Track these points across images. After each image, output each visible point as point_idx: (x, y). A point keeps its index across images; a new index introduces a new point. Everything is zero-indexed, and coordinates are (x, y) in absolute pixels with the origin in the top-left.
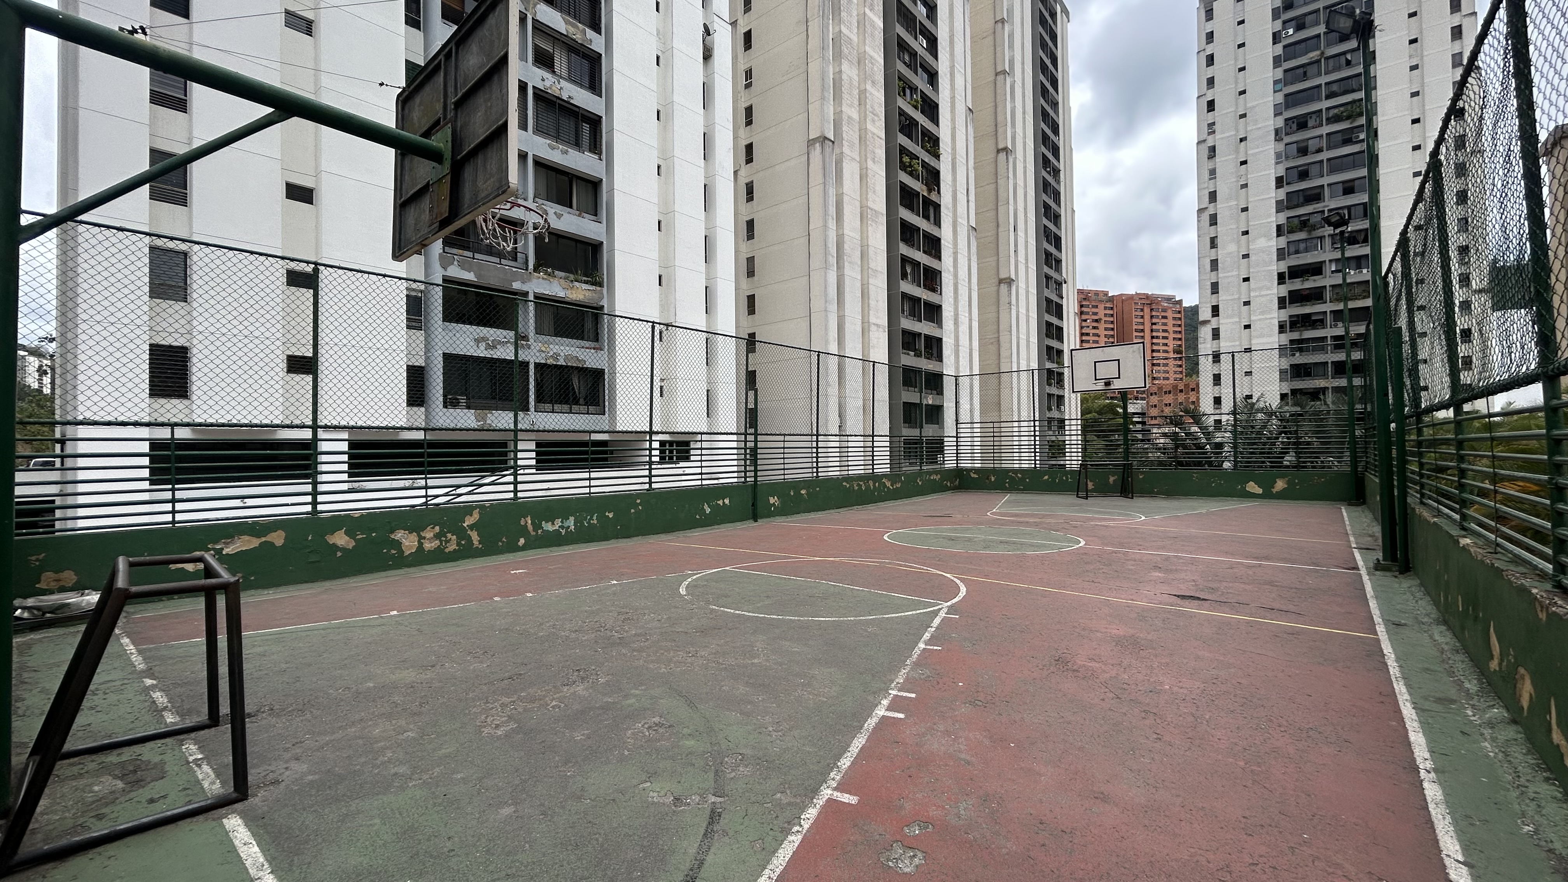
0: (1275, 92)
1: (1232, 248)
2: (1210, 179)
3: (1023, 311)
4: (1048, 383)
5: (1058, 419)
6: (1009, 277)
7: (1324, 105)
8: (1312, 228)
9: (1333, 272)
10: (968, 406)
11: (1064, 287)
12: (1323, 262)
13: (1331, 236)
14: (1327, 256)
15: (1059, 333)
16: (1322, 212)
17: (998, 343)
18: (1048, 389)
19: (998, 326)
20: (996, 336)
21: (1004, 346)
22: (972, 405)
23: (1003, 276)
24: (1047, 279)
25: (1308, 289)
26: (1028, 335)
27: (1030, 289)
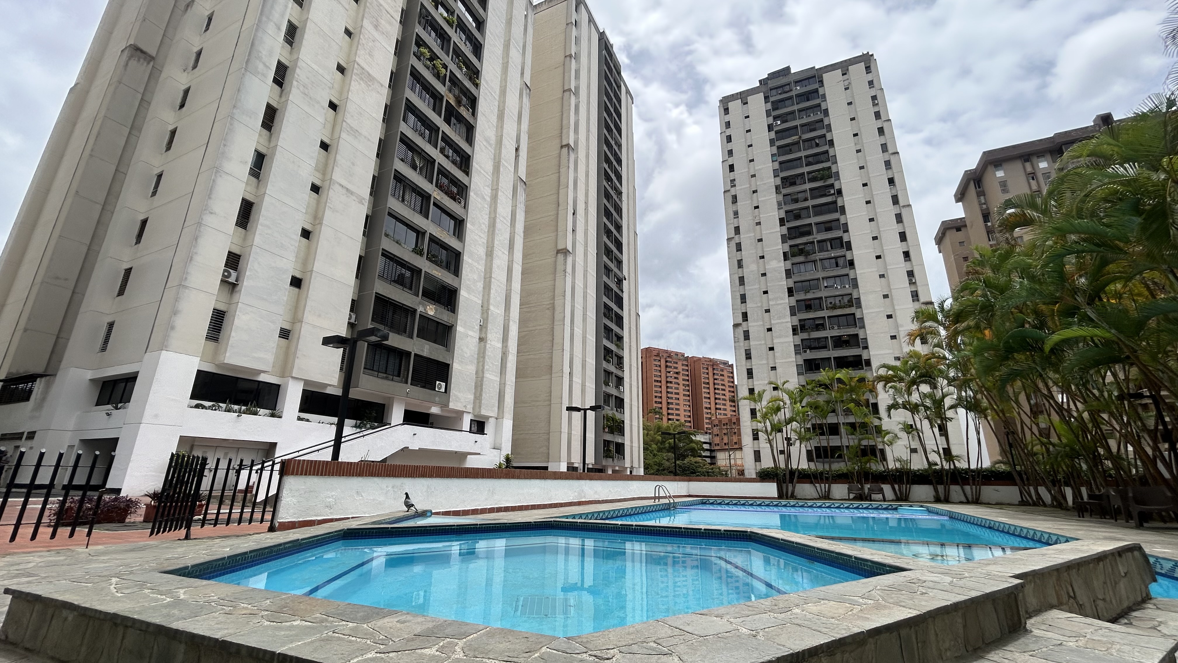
0: (773, 161)
1: (754, 267)
2: (735, 218)
3: (579, 284)
4: (605, 359)
5: (616, 397)
6: (566, 249)
7: (806, 169)
8: (807, 254)
9: (826, 287)
10: (500, 345)
11: (625, 283)
12: (818, 279)
13: (821, 260)
14: (820, 275)
15: (619, 320)
16: (813, 242)
17: (553, 308)
18: (605, 364)
19: (554, 292)
20: (552, 302)
21: (558, 309)
22: (506, 347)
23: (560, 247)
24: (608, 270)
25: (810, 300)
26: (585, 308)
27: (588, 269)
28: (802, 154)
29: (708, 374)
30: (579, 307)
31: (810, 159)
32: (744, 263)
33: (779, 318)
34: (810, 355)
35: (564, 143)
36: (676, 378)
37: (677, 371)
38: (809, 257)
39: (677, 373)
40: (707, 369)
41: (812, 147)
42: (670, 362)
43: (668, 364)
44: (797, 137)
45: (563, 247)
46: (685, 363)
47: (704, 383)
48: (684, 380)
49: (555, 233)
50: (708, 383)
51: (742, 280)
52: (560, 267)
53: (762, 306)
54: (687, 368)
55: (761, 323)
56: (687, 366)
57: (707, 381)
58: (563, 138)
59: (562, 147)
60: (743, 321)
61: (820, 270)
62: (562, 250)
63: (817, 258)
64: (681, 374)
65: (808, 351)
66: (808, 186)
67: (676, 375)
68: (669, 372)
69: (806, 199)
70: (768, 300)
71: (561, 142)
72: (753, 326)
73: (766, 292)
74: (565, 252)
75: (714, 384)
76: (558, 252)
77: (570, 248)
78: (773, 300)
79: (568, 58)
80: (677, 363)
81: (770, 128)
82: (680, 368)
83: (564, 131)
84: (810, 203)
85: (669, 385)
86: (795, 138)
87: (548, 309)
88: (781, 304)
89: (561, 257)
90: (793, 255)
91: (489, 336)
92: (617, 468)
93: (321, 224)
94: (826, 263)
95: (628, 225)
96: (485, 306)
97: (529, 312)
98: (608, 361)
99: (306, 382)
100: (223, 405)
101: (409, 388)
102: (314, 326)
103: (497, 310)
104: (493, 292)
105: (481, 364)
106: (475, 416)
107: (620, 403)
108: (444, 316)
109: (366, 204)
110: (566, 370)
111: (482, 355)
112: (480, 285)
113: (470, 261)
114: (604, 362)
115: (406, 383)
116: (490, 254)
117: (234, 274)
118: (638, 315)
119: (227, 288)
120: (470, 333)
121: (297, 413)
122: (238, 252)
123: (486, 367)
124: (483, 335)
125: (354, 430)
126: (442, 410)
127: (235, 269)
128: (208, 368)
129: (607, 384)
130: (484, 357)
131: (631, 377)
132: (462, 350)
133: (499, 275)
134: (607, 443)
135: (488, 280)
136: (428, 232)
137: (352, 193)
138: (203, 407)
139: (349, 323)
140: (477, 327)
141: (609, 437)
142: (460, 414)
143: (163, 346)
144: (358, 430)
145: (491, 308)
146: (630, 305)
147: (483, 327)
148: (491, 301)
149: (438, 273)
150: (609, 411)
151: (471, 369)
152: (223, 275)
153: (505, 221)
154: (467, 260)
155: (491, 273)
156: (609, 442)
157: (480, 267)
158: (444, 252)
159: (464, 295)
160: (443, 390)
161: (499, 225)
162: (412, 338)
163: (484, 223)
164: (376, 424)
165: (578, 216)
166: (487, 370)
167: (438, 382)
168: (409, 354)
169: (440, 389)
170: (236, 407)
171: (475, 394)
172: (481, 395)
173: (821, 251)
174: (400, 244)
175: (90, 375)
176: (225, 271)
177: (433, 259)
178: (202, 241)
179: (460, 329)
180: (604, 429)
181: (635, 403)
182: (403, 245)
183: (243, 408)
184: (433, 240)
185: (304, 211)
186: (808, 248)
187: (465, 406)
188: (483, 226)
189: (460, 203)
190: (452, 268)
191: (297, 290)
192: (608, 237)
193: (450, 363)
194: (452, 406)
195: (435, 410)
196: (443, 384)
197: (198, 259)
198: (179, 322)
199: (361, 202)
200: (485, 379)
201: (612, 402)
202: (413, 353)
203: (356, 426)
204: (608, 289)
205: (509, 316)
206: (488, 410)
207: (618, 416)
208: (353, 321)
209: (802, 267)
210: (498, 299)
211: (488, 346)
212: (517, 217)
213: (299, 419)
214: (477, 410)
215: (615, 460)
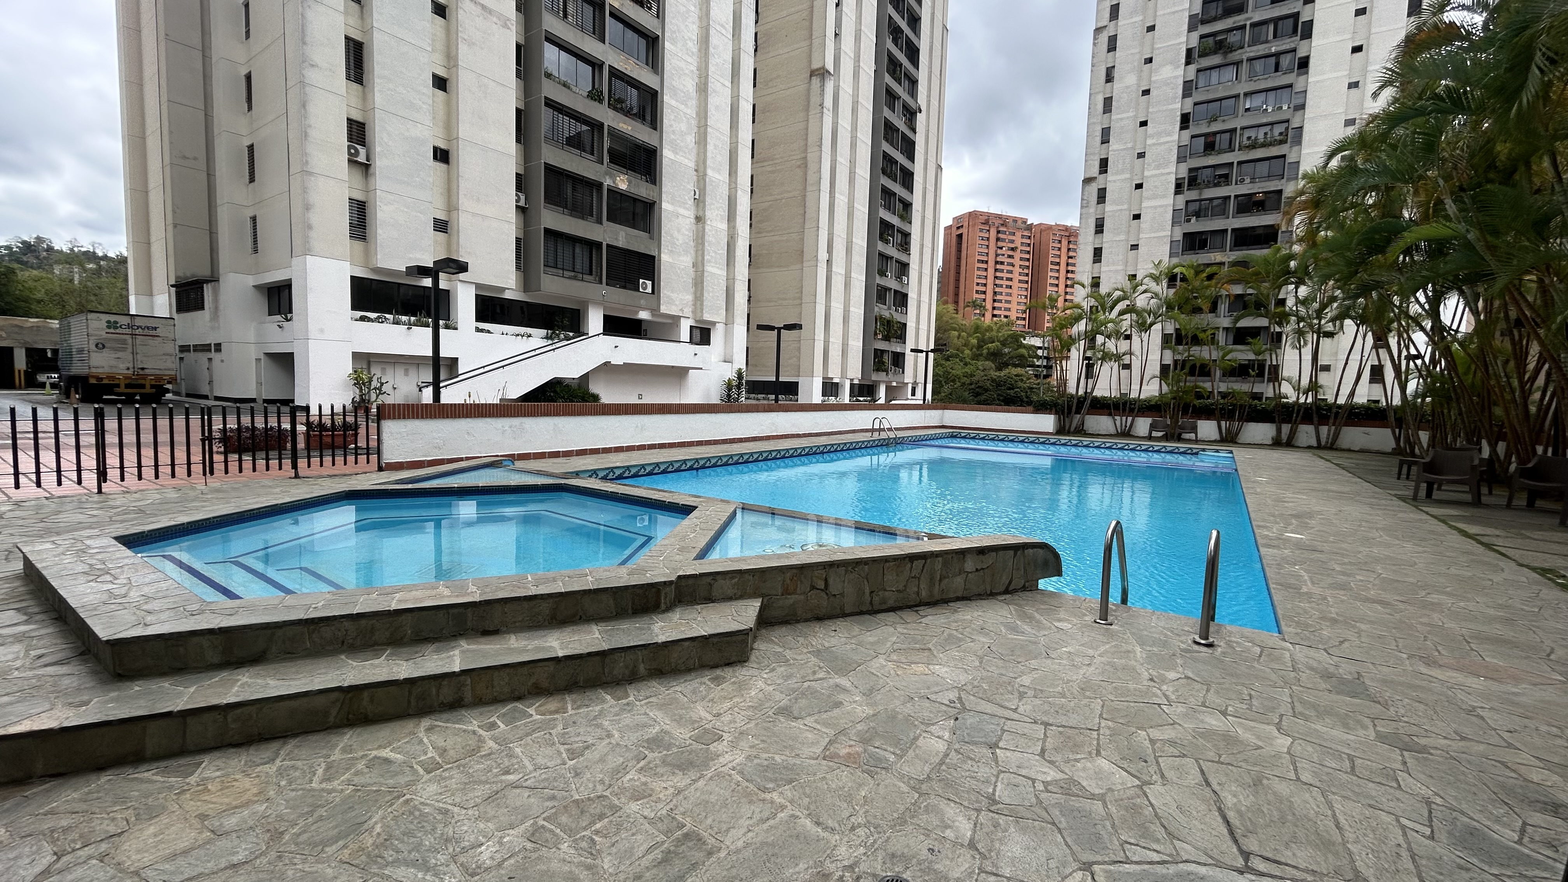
1: (1131, 80)
3: (845, 123)
4: (882, 238)
5: (896, 291)
6: (823, 68)
8: (1228, 50)
9: (1247, 110)
10: (724, 226)
11: (921, 118)
12: (1237, 96)
13: (1250, 60)
14: (1242, 88)
15: (907, 179)
16: (1243, 27)
17: (804, 165)
18: (881, 246)
19: (806, 139)
20: (803, 155)
21: (812, 167)
22: (734, 227)
23: (816, 65)
24: (891, 96)
25: (1215, 134)
26: (853, 162)
27: (860, 100)
29: (1059, 249)
30: (843, 160)
32: (1116, 73)
33: (1158, 167)
34: (1196, 226)
36: (1010, 256)
37: (1013, 246)
38: (1230, 55)
39: (1013, 249)
42: (1005, 232)
43: (1000, 235)
45: (820, 65)
46: (1026, 233)
47: (1052, 263)
48: (1021, 259)
49: (807, 43)
50: (1058, 264)
51: (1108, 103)
52: (815, 100)
53: (1133, 148)
54: (1028, 241)
55: (1128, 176)
56: (1030, 237)
57: (1057, 260)
60: (1101, 173)
61: (1243, 78)
62: (817, 70)
63: (1245, 57)
64: (1018, 251)
65: (1194, 219)
67: (1010, 253)
68: (1001, 248)
70: (1146, 137)
72: (1114, 181)
73: (1144, 124)
74: (822, 73)
75: (1068, 265)
76: (813, 73)
77: (830, 67)
78: (1152, 136)
80: (1014, 234)
82: (1018, 240)
85: (998, 267)
87: (799, 167)
88: (1165, 143)
89: (816, 81)
90: (1203, 54)
91: (708, 214)
92: (894, 384)
93: (456, 66)
94: (1259, 65)
95: (933, 14)
96: (701, 169)
97: (772, 172)
98: (887, 242)
99: (478, 286)
100: (390, 317)
101: (604, 290)
102: (474, 215)
103: (717, 175)
104: (710, 147)
105: (700, 253)
106: (697, 321)
107: (901, 299)
108: (643, 190)
109: (514, 28)
110: (823, 255)
111: (700, 240)
112: (691, 139)
113: (673, 103)
114: (880, 243)
115: (601, 282)
116: (703, 89)
117: (362, 151)
118: (939, 167)
119: (358, 172)
120: (682, 211)
121: (474, 324)
122: (360, 119)
123: (706, 257)
124: (701, 213)
125: (545, 342)
126: (653, 315)
127: (363, 144)
128: (360, 273)
129: (882, 273)
130: (703, 244)
131: (921, 262)
132: (672, 236)
133: (719, 121)
134: (879, 354)
135: (702, 129)
136: (607, 63)
137: (490, 12)
138: (369, 320)
139: (517, 207)
140: (691, 202)
141: (882, 345)
142: (676, 319)
143: (307, 251)
144: (550, 342)
145: (710, 172)
146: (926, 153)
147: (699, 201)
148: (709, 162)
149: (627, 126)
150: (886, 311)
151: (686, 261)
152: (350, 154)
153: (724, 32)
154: (669, 100)
155: (706, 119)
156: (883, 351)
157: (689, 111)
158: (635, 92)
159: (667, 154)
160: (649, 290)
161: (714, 40)
162: (601, 223)
163: (690, 39)
164: (571, 334)
165: (844, 9)
166: (709, 261)
167: (641, 281)
168: (600, 245)
169: (645, 289)
170: (404, 318)
171: (695, 293)
172: (702, 294)
173: (1254, 42)
174: (569, 88)
175: (251, 281)
176: (349, 147)
177: (617, 105)
178: (312, 109)
179: (666, 206)
180: (876, 334)
181: (925, 298)
182: (574, 89)
183: (413, 319)
184: (615, 73)
185: (429, 49)
186: (1234, 38)
187: (682, 310)
188: (690, 44)
190: (648, 118)
191: (443, 166)
192: (895, 41)
193: (654, 253)
194: (664, 309)
195: (643, 315)
196: (649, 283)
197: (312, 133)
198: (314, 218)
199: (505, 26)
200: (706, 274)
201: (890, 298)
202: (604, 244)
203: (547, 338)
204: (891, 128)
205: (736, 183)
206: (713, 313)
207: (898, 317)
208: (522, 203)
209: (1215, 74)
210: (719, 158)
211: (707, 228)
212: (744, 21)
213: (478, 330)
214: (699, 315)
215: (890, 374)
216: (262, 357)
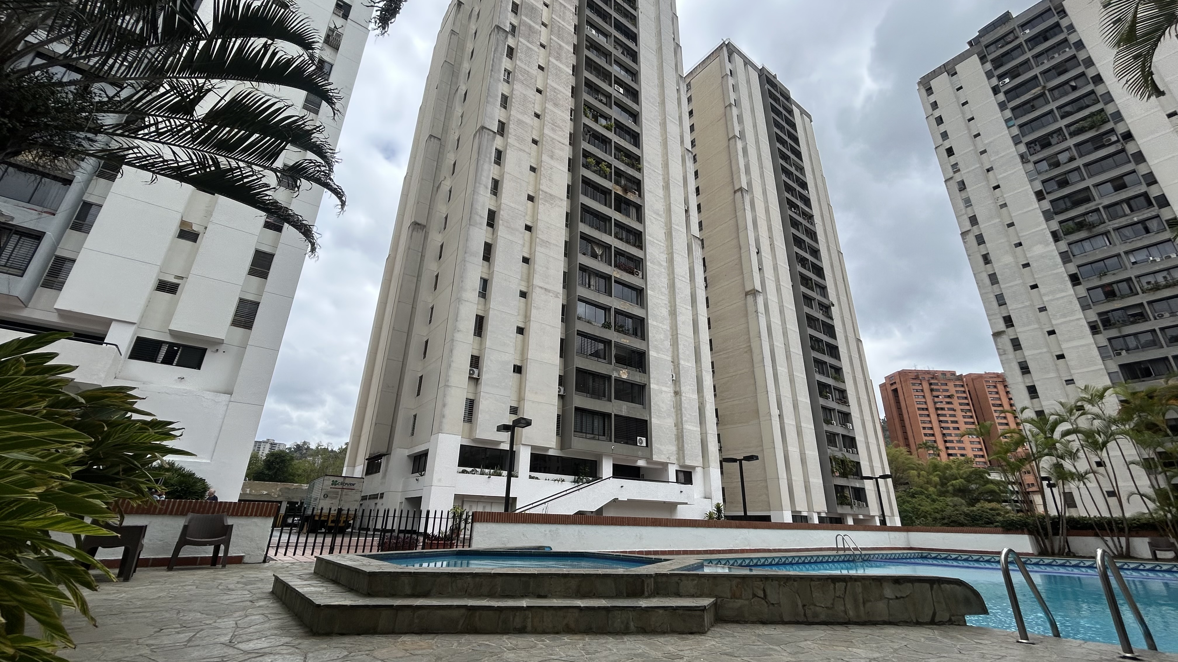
0: (1009, 127)
1: (1008, 259)
2: (967, 207)
3: (776, 320)
4: (821, 395)
5: (843, 436)
6: (754, 289)
7: (1062, 123)
8: (1091, 226)
9: (1134, 263)
10: (695, 396)
11: (835, 310)
12: (1118, 255)
13: (1116, 229)
14: (1121, 249)
15: (834, 351)
16: (1098, 210)
17: (750, 350)
18: (822, 401)
19: (749, 334)
20: (748, 344)
21: (756, 351)
22: (703, 396)
23: (748, 288)
24: (808, 300)
25: (1111, 284)
26: (787, 345)
27: (785, 304)
28: (1053, 106)
29: (997, 393)
30: (779, 344)
31: (1068, 109)
32: (992, 257)
33: (1064, 316)
34: (1129, 358)
35: (737, 188)
36: (948, 403)
37: (948, 394)
38: (1094, 230)
39: (949, 397)
40: (995, 387)
41: (1066, 94)
42: (937, 384)
43: (932, 387)
44: (1040, 88)
45: (751, 288)
46: (958, 383)
47: (994, 405)
48: (961, 404)
49: (741, 276)
50: (1001, 405)
51: (993, 278)
52: (751, 309)
53: (1032, 305)
54: (962, 389)
55: (1037, 326)
56: (963, 386)
57: (999, 402)
58: (735, 183)
59: (735, 192)
60: (1007, 327)
61: (1117, 242)
62: (750, 291)
63: (1110, 228)
64: (956, 398)
65: (1124, 353)
66: (1071, 142)
67: (948, 400)
68: (938, 397)
69: (1072, 159)
70: (1041, 296)
71: (734, 187)
72: (1024, 332)
73: (1034, 287)
74: (754, 293)
76: (747, 294)
77: (759, 288)
78: (1046, 295)
79: (728, 108)
80: (946, 384)
81: (996, 90)
82: (952, 389)
83: (735, 177)
84: (1079, 162)
85: (940, 412)
86: (1037, 91)
87: (746, 352)
88: (1062, 298)
89: (750, 298)
90: (1068, 233)
91: (683, 388)
92: (861, 517)
93: (530, 320)
94: (1127, 232)
95: (828, 247)
96: (676, 361)
97: (728, 358)
98: (827, 398)
99: (533, 447)
100: (479, 470)
101: (613, 446)
102: (533, 402)
103: (687, 364)
104: (681, 347)
105: (679, 416)
106: (680, 466)
107: (850, 442)
108: (637, 377)
109: (561, 297)
110: (775, 412)
111: (678, 407)
112: (667, 344)
113: (655, 323)
114: (821, 399)
115: (611, 441)
116: (673, 313)
117: (476, 371)
118: (859, 341)
119: (472, 383)
120: (664, 389)
121: (528, 473)
122: (477, 355)
123: (684, 419)
124: (678, 389)
125: (573, 485)
126: (648, 463)
127: (477, 367)
128: (466, 443)
129: (828, 422)
130: (681, 410)
131: (861, 411)
132: (658, 405)
133: (686, 331)
134: (840, 489)
135: (675, 337)
136: (613, 307)
137: (549, 291)
138: (467, 472)
139: (559, 395)
140: (670, 382)
141: (842, 482)
142: (665, 465)
143: (440, 431)
144: (576, 485)
145: (682, 362)
146: (845, 331)
147: (676, 381)
148: (681, 356)
149: (626, 341)
150: (838, 452)
151: (670, 422)
152: (470, 374)
153: (683, 279)
154: (652, 323)
155: (677, 330)
156: (843, 487)
157: (665, 327)
158: (630, 320)
159: (653, 354)
160: (644, 444)
161: (678, 284)
162: (611, 401)
163: (663, 287)
164: (591, 479)
165: (763, 254)
166: (687, 421)
167: (638, 438)
168: (609, 415)
169: (641, 443)
170: (487, 471)
171: (678, 445)
172: (683, 446)
173: (1112, 218)
174: (591, 323)
175: (407, 452)
176: (470, 370)
177: (620, 329)
178: (455, 352)
179: (653, 386)
180: (833, 472)
181: (872, 440)
182: (594, 323)
183: (492, 471)
184: (618, 312)
185: (516, 314)
186: (1092, 218)
187: (668, 458)
188: (663, 290)
189: (638, 275)
190: (639, 334)
191: (519, 375)
192: (804, 266)
193: (648, 418)
194: (655, 458)
195: (641, 463)
196: (644, 439)
197: (454, 365)
198: (447, 411)
199: (557, 297)
200: (684, 431)
201: (839, 441)
202: (613, 414)
203: (574, 482)
204: (812, 319)
205: (701, 367)
206: (693, 460)
207: (850, 457)
208: (562, 393)
209: (1087, 245)
210: (687, 352)
211: (683, 398)
212: (696, 272)
213: (531, 477)
214: (682, 461)
215: (855, 508)
216: (404, 500)
